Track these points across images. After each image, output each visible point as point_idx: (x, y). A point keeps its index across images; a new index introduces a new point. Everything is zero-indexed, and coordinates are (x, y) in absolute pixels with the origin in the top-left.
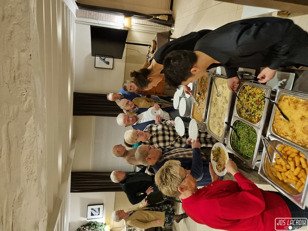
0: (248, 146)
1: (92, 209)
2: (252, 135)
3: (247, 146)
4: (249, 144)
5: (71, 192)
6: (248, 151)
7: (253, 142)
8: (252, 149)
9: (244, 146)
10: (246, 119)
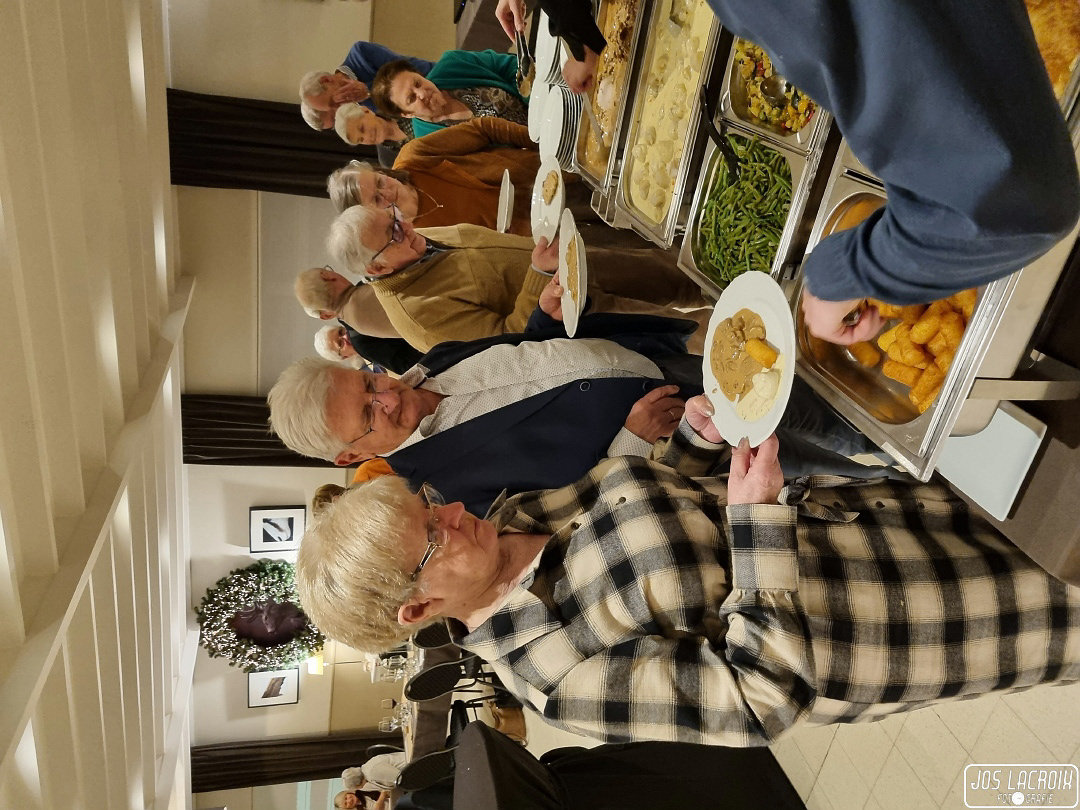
0: (752, 243)
1: (265, 521)
2: (778, 193)
3: (749, 242)
4: (757, 236)
5: (186, 461)
6: (751, 263)
7: (773, 225)
8: (766, 257)
9: (737, 244)
10: (763, 124)
